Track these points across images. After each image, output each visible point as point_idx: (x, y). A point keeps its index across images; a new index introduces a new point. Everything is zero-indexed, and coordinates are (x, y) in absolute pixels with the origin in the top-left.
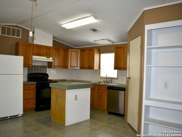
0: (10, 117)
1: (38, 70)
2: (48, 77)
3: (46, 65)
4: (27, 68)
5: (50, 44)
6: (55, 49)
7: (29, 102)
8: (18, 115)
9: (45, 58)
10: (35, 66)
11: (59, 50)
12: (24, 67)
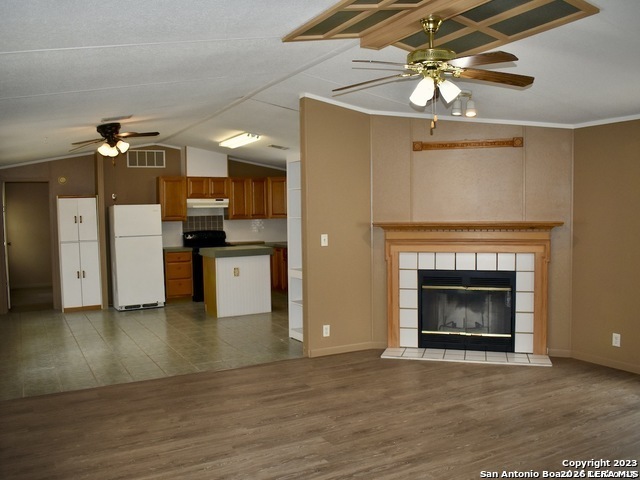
0: (144, 305)
1: (203, 225)
2: (225, 237)
3: (222, 214)
4: (181, 223)
5: (223, 173)
6: (235, 181)
7: (180, 284)
8: (156, 304)
9: (213, 201)
10: (197, 218)
11: (242, 182)
12: (163, 221)
